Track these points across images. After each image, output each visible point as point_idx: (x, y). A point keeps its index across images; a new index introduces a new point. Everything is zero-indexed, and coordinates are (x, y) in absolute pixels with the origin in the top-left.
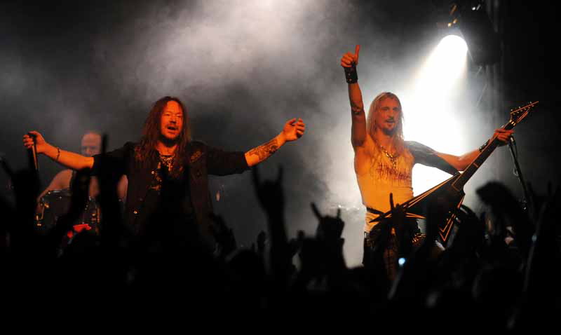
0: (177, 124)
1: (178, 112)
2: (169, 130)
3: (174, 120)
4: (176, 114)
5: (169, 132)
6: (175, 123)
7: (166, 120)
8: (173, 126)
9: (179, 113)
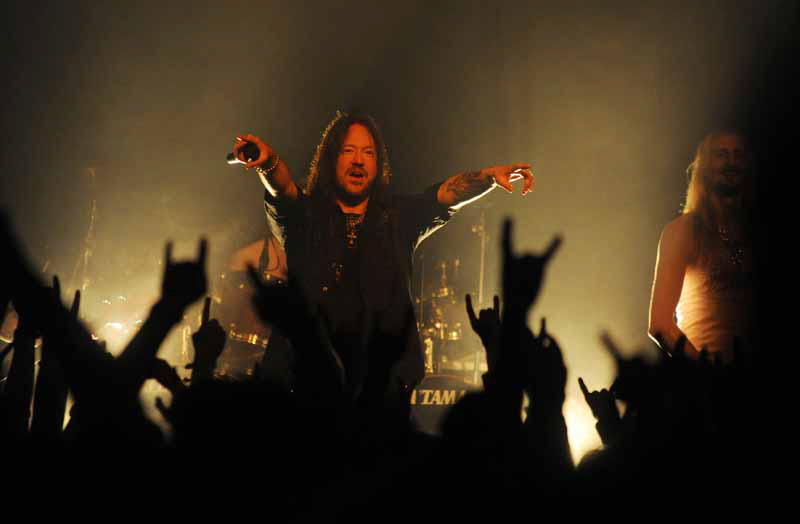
0: (365, 167)
1: (368, 144)
2: (354, 179)
3: (360, 162)
4: (363, 149)
5: (353, 183)
6: (361, 166)
7: (346, 160)
8: (358, 170)
9: (370, 147)
